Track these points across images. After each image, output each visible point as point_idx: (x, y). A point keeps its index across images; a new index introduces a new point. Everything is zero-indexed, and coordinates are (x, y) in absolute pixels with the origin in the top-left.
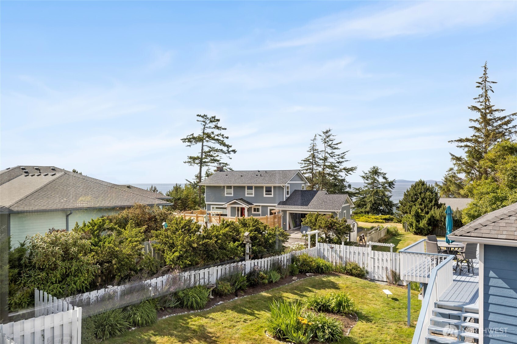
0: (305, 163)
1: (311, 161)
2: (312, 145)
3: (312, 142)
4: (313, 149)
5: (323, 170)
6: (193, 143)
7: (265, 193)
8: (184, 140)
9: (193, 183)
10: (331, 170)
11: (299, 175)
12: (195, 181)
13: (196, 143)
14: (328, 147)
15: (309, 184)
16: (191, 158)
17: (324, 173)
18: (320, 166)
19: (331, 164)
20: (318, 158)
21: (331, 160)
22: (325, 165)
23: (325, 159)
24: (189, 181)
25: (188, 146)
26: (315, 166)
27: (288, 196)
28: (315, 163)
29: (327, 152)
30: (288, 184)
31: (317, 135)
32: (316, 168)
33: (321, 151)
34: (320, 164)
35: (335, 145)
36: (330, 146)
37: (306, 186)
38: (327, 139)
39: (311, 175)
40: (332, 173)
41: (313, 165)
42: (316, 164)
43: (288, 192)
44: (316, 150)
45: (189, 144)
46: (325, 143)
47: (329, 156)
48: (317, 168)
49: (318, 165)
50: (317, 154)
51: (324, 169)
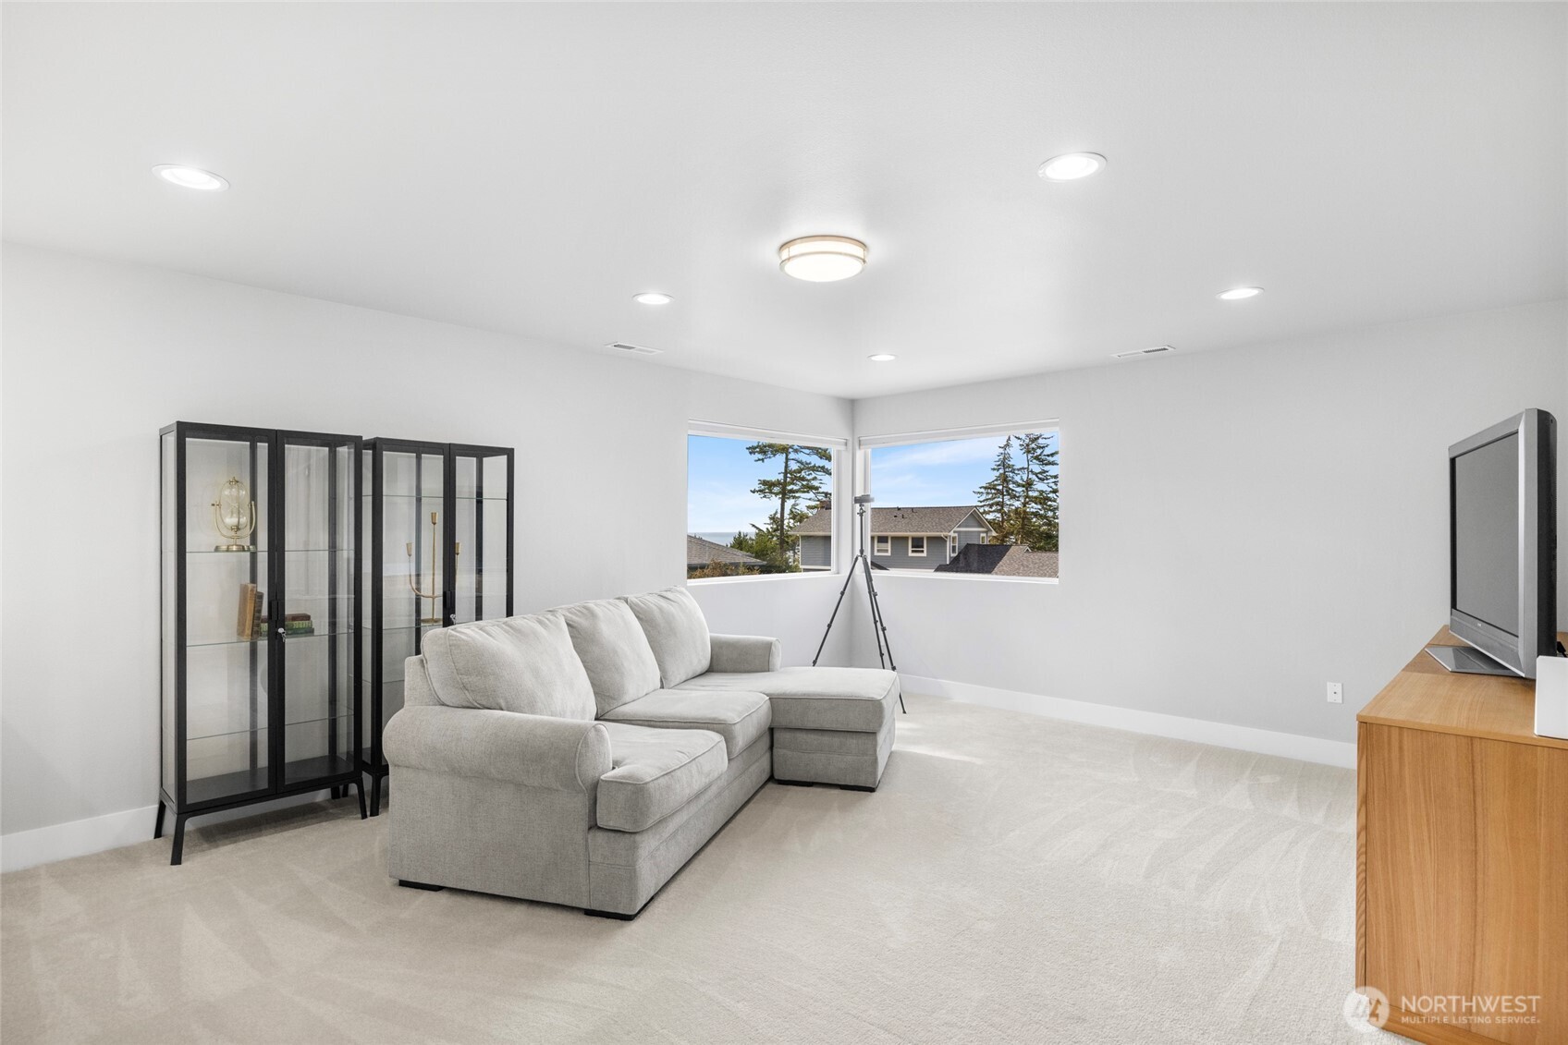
0: (988, 493)
1: (1000, 487)
2: (1002, 457)
3: (1002, 450)
4: (1004, 463)
5: (1025, 506)
6: (769, 454)
7: (910, 549)
8: (752, 450)
9: (765, 530)
10: (1039, 507)
11: (974, 516)
12: (769, 527)
13: (775, 455)
14: (1034, 461)
15: (994, 534)
16: (764, 483)
17: (1025, 511)
18: (1018, 497)
19: (1041, 494)
20: (1014, 483)
21: (1040, 486)
22: (1027, 497)
23: (1029, 485)
24: (757, 528)
25: (759, 460)
26: (1006, 498)
27: (955, 555)
28: (1007, 491)
29: (1032, 471)
30: (955, 532)
31: (1012, 438)
32: (1008, 503)
33: (1018, 470)
34: (1017, 495)
35: (1048, 456)
36: (1037, 458)
37: (986, 537)
38: (1033, 445)
39: (999, 515)
40: (1042, 512)
41: (1004, 495)
42: (1009, 494)
43: (954, 548)
44: (1009, 466)
45: (761, 456)
46: (1028, 452)
47: (1037, 479)
48: (1011, 502)
49: (1013, 497)
50: (1011, 475)
51: (1025, 504)
